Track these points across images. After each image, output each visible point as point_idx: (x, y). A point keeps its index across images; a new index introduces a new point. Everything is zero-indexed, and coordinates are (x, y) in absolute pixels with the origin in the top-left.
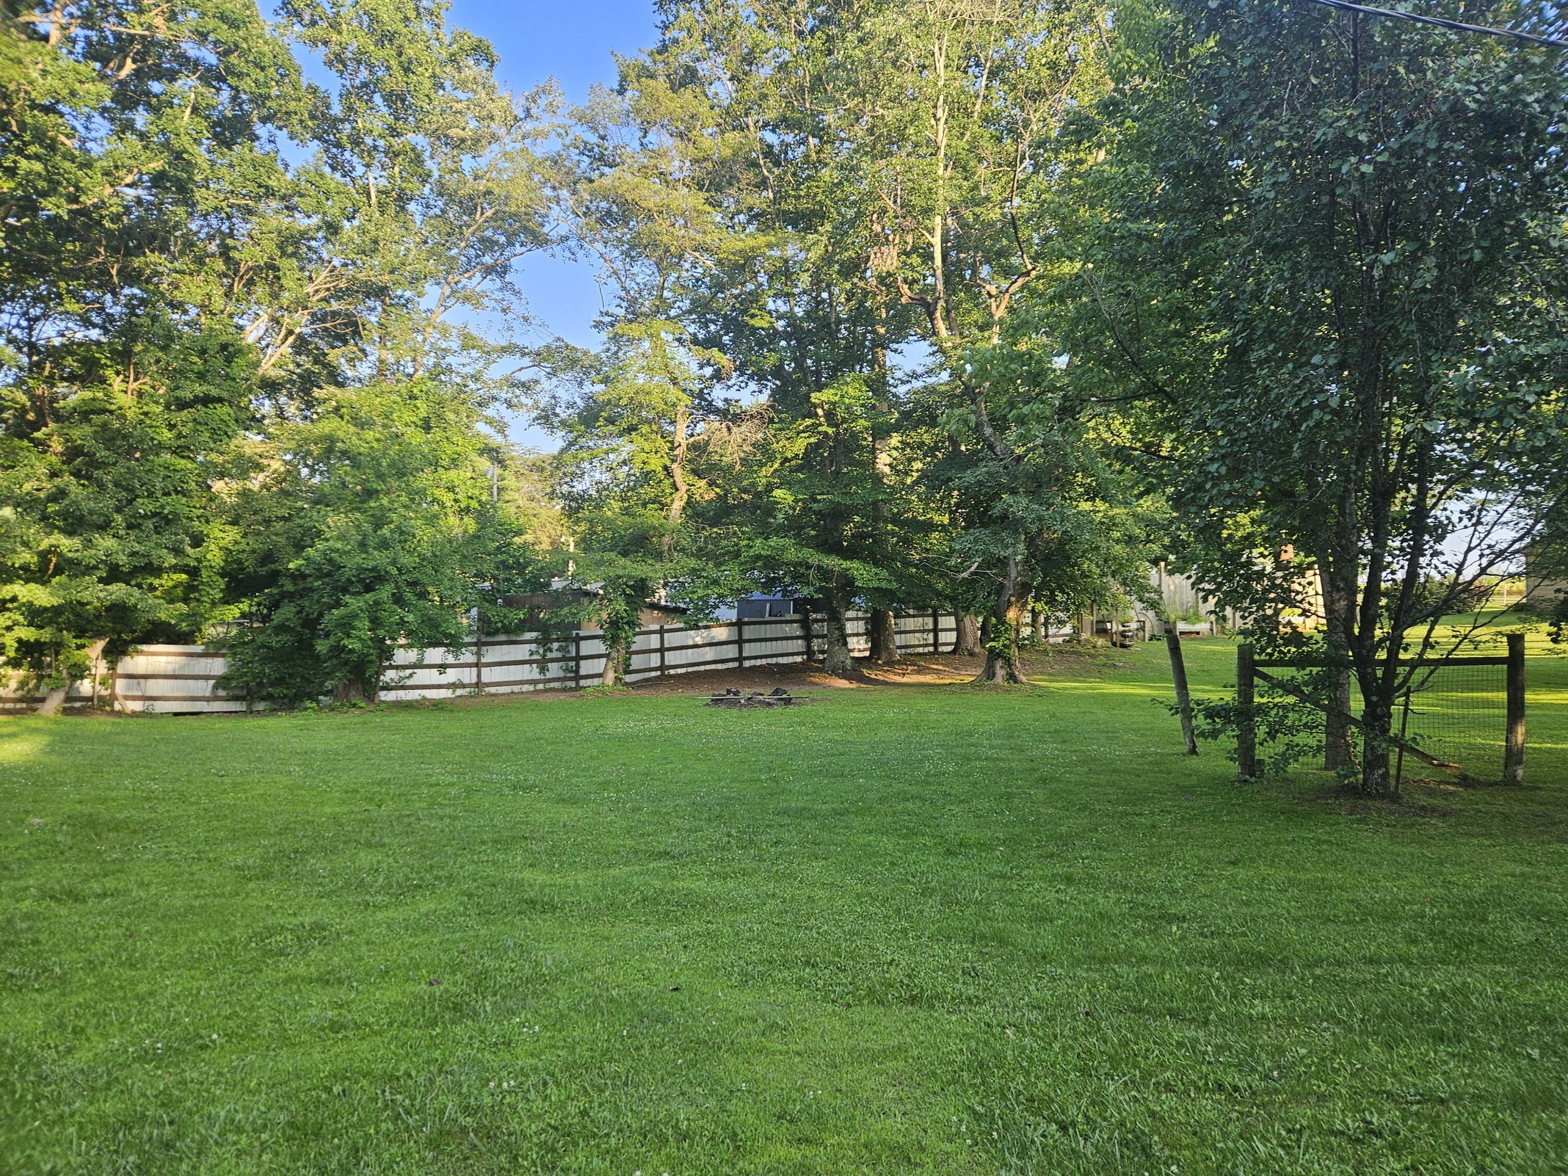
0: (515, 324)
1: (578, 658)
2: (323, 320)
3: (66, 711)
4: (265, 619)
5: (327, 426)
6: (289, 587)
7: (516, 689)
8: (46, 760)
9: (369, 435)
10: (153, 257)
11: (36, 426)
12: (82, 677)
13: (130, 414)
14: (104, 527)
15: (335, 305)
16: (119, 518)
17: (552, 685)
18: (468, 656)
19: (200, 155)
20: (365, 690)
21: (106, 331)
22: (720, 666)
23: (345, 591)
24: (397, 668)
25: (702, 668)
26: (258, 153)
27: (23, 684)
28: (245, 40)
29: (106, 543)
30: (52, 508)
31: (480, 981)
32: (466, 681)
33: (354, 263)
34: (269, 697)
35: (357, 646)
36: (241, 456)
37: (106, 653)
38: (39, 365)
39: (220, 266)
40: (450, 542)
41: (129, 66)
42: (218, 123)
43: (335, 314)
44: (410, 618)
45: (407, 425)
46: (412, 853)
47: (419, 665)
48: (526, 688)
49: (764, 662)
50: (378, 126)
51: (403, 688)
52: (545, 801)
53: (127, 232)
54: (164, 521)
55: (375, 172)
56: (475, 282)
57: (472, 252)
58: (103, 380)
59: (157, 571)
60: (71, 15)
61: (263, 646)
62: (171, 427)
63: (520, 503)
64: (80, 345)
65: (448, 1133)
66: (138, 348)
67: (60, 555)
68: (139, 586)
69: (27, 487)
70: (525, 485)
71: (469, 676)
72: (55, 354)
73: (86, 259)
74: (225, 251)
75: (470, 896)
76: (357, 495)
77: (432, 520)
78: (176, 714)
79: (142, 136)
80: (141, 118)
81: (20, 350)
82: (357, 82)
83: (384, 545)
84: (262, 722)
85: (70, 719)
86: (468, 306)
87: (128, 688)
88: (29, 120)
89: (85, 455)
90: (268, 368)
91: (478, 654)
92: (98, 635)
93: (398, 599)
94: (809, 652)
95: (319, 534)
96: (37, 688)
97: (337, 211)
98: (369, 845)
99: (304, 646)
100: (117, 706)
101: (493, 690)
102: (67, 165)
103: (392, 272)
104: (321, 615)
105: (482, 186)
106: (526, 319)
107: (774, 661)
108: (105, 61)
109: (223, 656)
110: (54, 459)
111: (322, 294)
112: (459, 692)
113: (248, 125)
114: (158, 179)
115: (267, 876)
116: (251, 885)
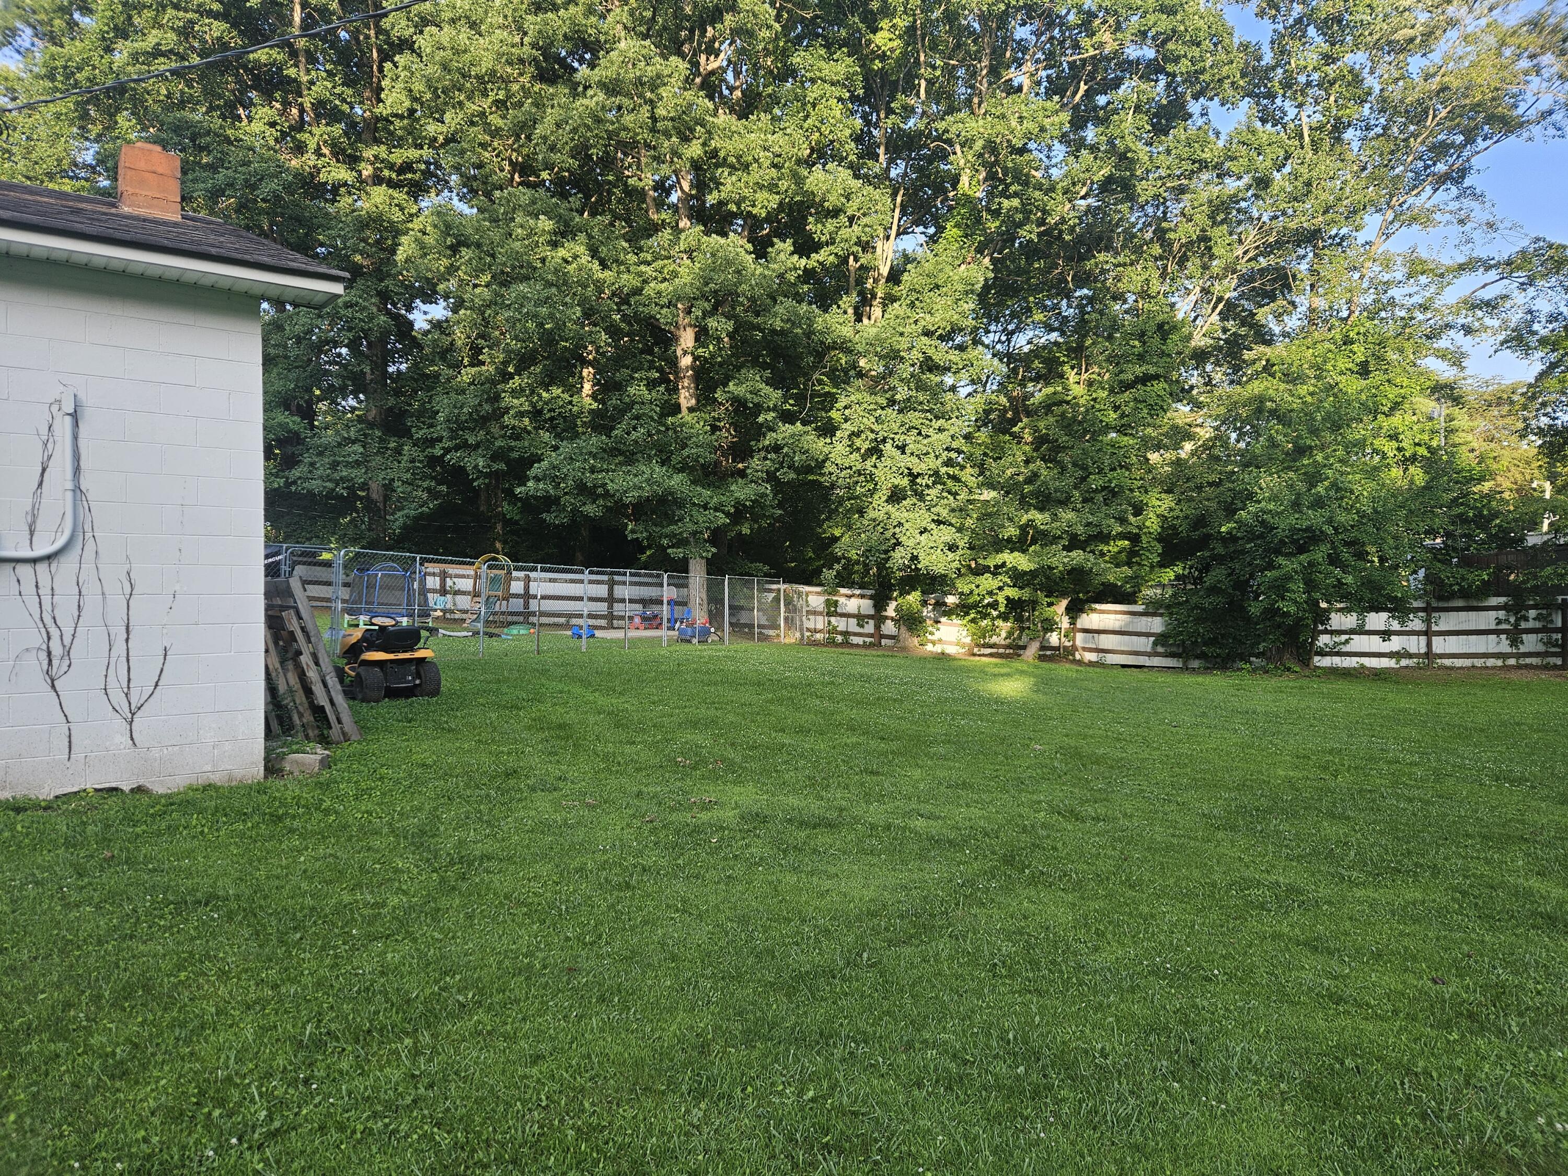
0: (1477, 235)
2: (1251, 279)
3: (1042, 658)
4: (1198, 581)
5: (1256, 387)
6: (1220, 550)
7: (1478, 662)
8: (1035, 696)
9: (1303, 390)
10: (1101, 257)
11: (1014, 422)
12: (1052, 630)
13: (1082, 401)
14: (1065, 502)
15: (1263, 262)
16: (1076, 494)
17: (1528, 661)
18: (1416, 624)
19: (1141, 151)
20: (1299, 655)
21: (1063, 333)
23: (1278, 552)
24: (1332, 633)
26: (1192, 130)
27: (1010, 634)
28: (1182, 22)
29: (1067, 515)
30: (1027, 489)
31: (1498, 995)
32: (1413, 650)
33: (1284, 213)
34: (1202, 656)
35: (1293, 609)
36: (1175, 428)
37: (1069, 610)
38: (1015, 371)
39: (1157, 250)
40: (1393, 496)
41: (1083, 87)
42: (1155, 115)
43: (1262, 271)
44: (1349, 579)
45: (1342, 373)
46: (1381, 833)
47: (1360, 631)
48: (1491, 662)
50: (1313, 58)
51: (1339, 654)
52: (1543, 799)
53: (1079, 240)
54: (1112, 493)
55: (1308, 109)
56: (1425, 198)
57: (1420, 164)
58: (1062, 376)
59: (1104, 538)
60: (1038, 61)
61: (1197, 607)
62: (1116, 408)
63: (1475, 445)
64: (1044, 347)
66: (1089, 342)
67: (1035, 528)
68: (1093, 552)
69: (1009, 472)
70: (1481, 424)
71: (1416, 645)
72: (1026, 360)
73: (1050, 273)
74: (1161, 235)
75: (1464, 894)
76: (1287, 454)
77: (1372, 473)
78: (1124, 666)
79: (1094, 148)
80: (1090, 134)
81: (1001, 360)
82: (1291, 21)
83: (1319, 503)
84: (1200, 679)
85: (1044, 665)
86: (1416, 227)
87: (1085, 641)
88: (1010, 165)
89: (1048, 441)
90: (1199, 341)
91: (1428, 621)
92: (1063, 595)
93: (1334, 560)
95: (1250, 496)
96: (1020, 637)
97: (1269, 163)
98: (1332, 815)
99: (1236, 609)
100: (1078, 657)
101: (1447, 662)
102: (1037, 194)
103: (1324, 213)
104: (1252, 576)
105: (1434, 84)
106: (1490, 225)
108: (1062, 92)
109: (1161, 615)
110: (1027, 448)
111: (1251, 254)
112: (1404, 662)
113: (1183, 106)
114: (1107, 185)
115: (1233, 828)
116: (1220, 835)
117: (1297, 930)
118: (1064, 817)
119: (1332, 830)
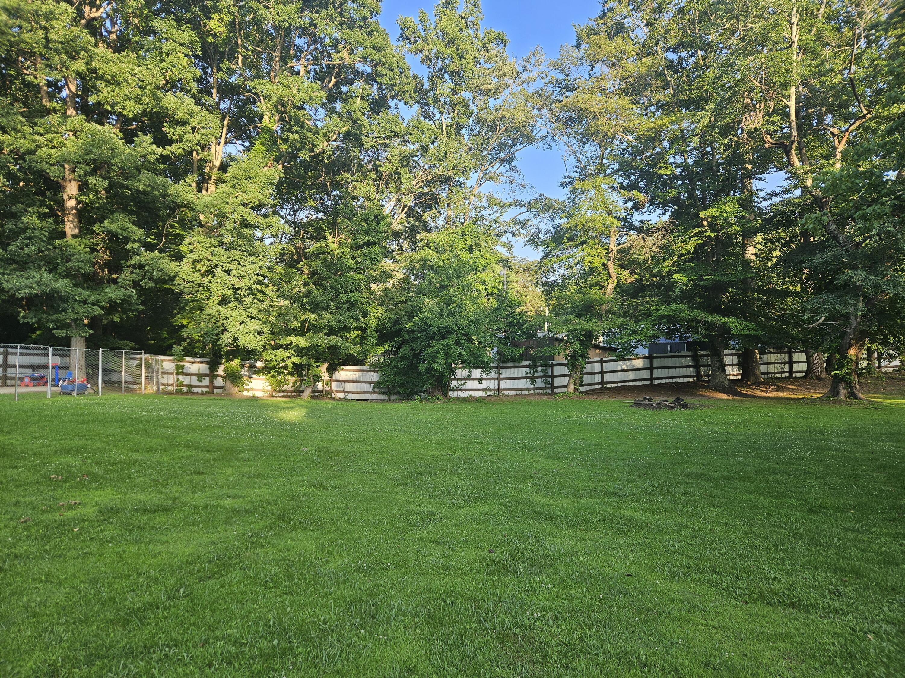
0: (517, 189)
1: (553, 376)
2: (420, 198)
3: (313, 397)
4: (396, 353)
5: (422, 253)
6: (406, 337)
7: (519, 393)
8: (306, 420)
9: (443, 257)
10: (345, 175)
11: (298, 261)
12: (319, 381)
13: (336, 253)
14: (326, 309)
15: (426, 190)
16: (332, 304)
17: (538, 391)
18: (493, 375)
19: (365, 121)
20: (442, 391)
21: (325, 214)
22: (638, 383)
23: (432, 339)
24: (458, 379)
25: (627, 384)
26: (391, 115)
27: (295, 384)
28: (384, 57)
29: (327, 316)
30: (305, 300)
31: (516, 553)
32: (492, 387)
33: (435, 166)
34: (398, 393)
35: (439, 368)
36: (384, 271)
37: (328, 369)
38: (298, 232)
39: (374, 175)
40: (483, 312)
41: (334, 80)
42: (372, 103)
43: (426, 194)
44: (464, 353)
45: (461, 250)
46: (473, 479)
47: (469, 378)
48: (524, 392)
49: (667, 381)
50: (447, 91)
51: (461, 390)
52: (540, 457)
53: (333, 164)
54: (352, 305)
55: (445, 115)
56: (496, 169)
57: (494, 152)
58: (325, 238)
59: (347, 329)
60: (308, 60)
61: (395, 367)
62: (354, 258)
63: (518, 289)
64: (315, 221)
65: (507, 635)
66: (339, 221)
67: (309, 322)
68: (341, 337)
69: (295, 291)
70: (521, 279)
71: (493, 385)
72: (304, 227)
73: (317, 179)
74: (376, 168)
75: (505, 506)
76: (437, 288)
77: (474, 300)
78: (358, 400)
79: (340, 115)
80: (338, 106)
81: (290, 226)
82: (437, 69)
83: (451, 314)
84: (396, 406)
85: (314, 401)
86: (492, 182)
87: (337, 387)
88: (293, 115)
89: (317, 274)
90: (395, 226)
91: (498, 373)
92: (325, 361)
93: (458, 343)
94: (698, 375)
95: (420, 309)
96: (300, 386)
97: (427, 139)
98: (451, 473)
99: (413, 367)
100: (333, 396)
101: (506, 393)
102: (309, 134)
103: (453, 169)
104: (421, 351)
105: (499, 114)
106: (522, 186)
107: (674, 380)
108: (322, 80)
109: (377, 372)
110: (305, 277)
111: (420, 184)
112: (489, 393)
113: (386, 101)
114: (347, 136)
115: (405, 485)
116: (398, 488)
117: (430, 535)
118: (316, 488)
119: (451, 480)
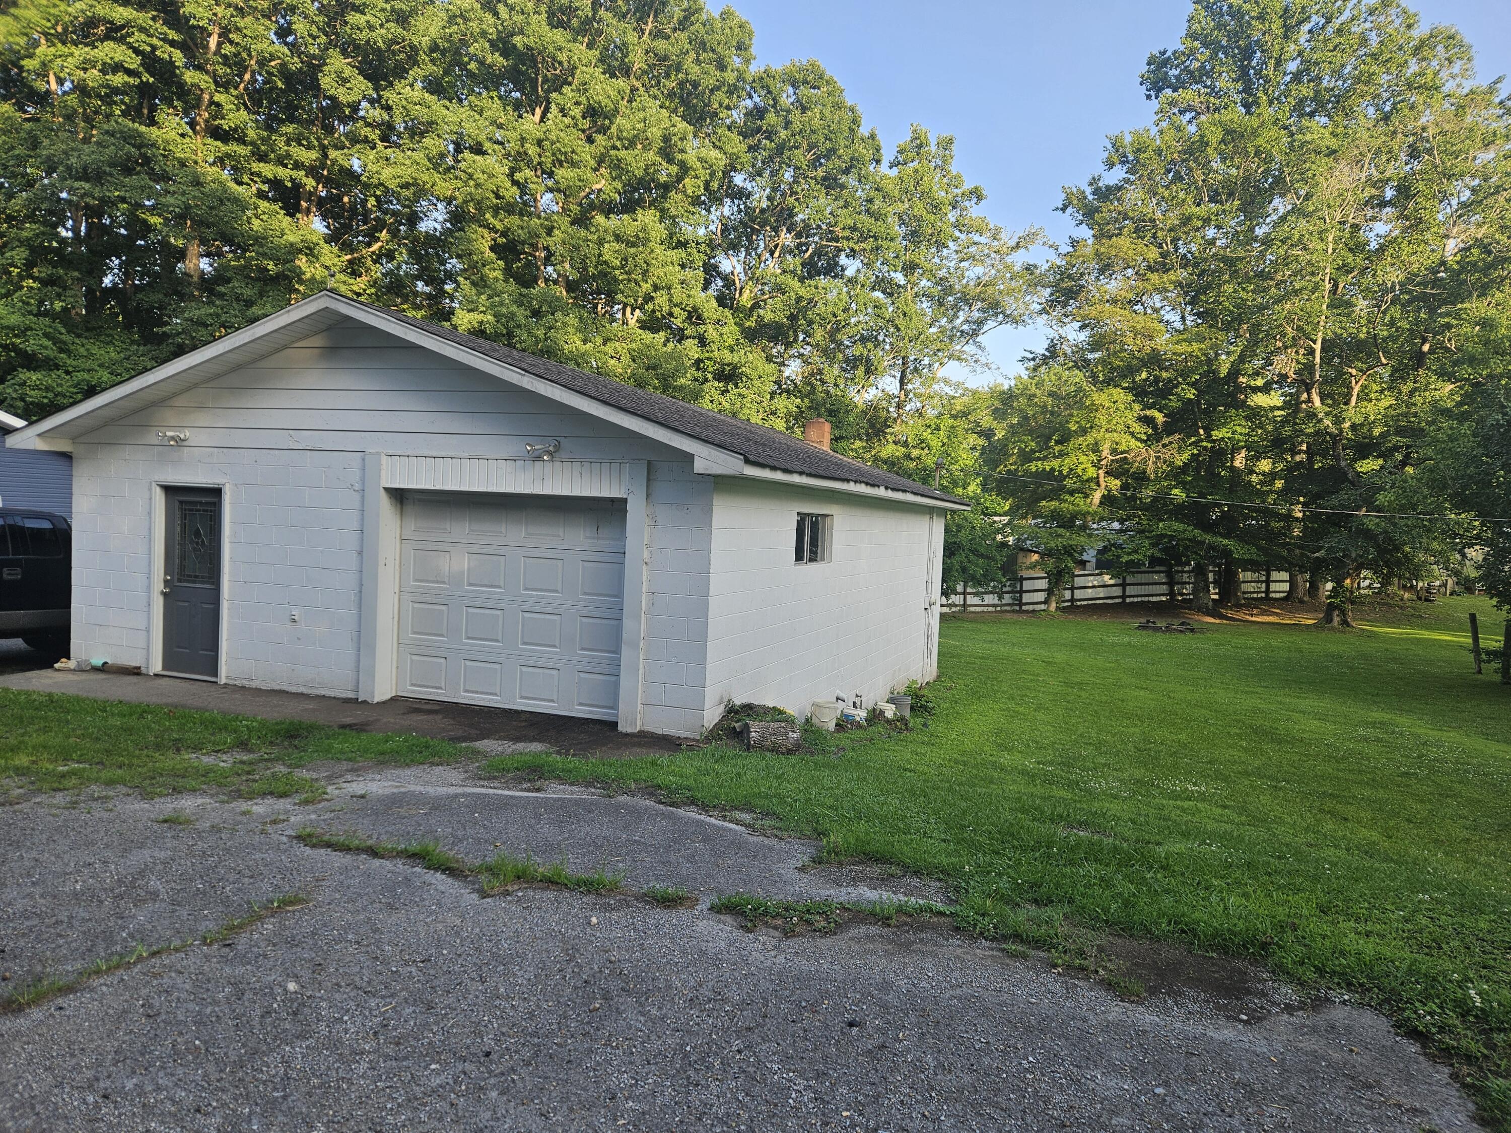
1: (1022, 592)
7: (987, 610)
17: (1006, 608)
22: (1109, 601)
25: (1098, 602)
49: (1139, 599)
94: (1171, 593)
101: (972, 609)
107: (1146, 599)
112: (953, 609)
